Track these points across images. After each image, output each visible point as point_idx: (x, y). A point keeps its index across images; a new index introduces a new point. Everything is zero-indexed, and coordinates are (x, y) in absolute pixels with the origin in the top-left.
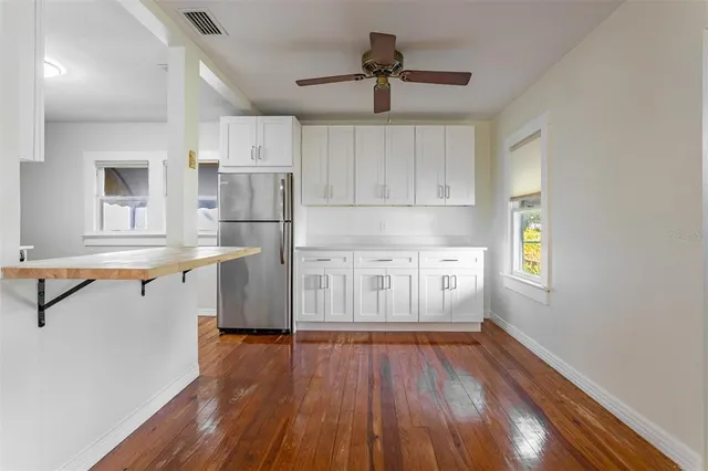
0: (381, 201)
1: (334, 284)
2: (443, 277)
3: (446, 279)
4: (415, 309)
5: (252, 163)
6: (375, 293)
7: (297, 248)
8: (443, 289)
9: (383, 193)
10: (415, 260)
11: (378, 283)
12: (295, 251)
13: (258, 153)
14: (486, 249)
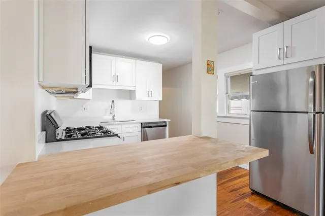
13: (285, 52)
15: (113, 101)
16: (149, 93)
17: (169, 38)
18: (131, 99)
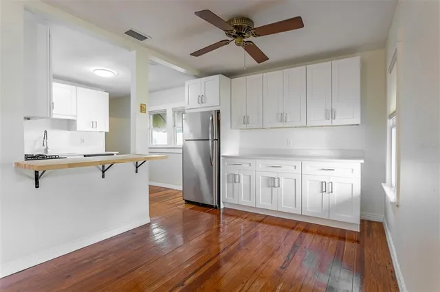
0: (281, 125)
1: (243, 180)
2: (322, 183)
3: (324, 184)
4: (298, 205)
5: (199, 106)
6: (270, 188)
7: (223, 156)
8: (322, 192)
9: (282, 118)
10: (299, 168)
11: (272, 183)
12: (221, 158)
13: (201, 99)
14: (363, 161)
15: (46, 132)
16: (94, 124)
17: (116, 73)
18: (69, 130)
